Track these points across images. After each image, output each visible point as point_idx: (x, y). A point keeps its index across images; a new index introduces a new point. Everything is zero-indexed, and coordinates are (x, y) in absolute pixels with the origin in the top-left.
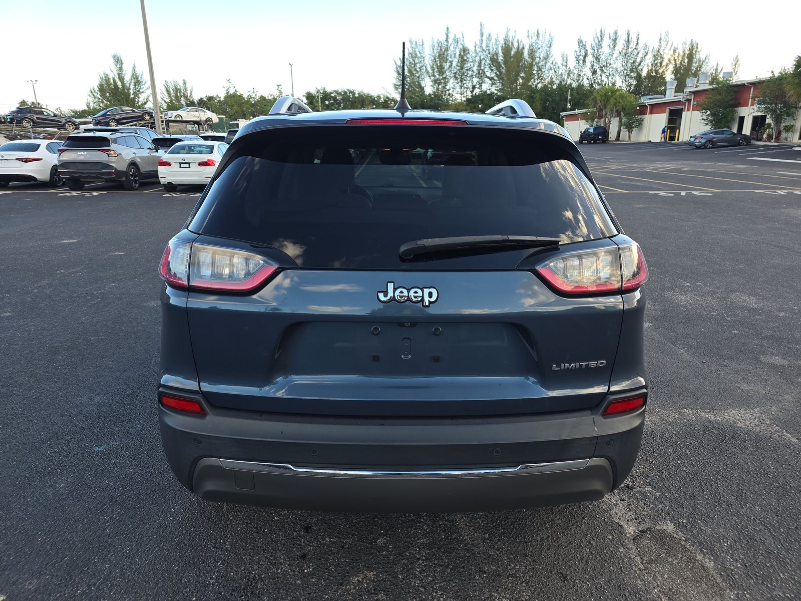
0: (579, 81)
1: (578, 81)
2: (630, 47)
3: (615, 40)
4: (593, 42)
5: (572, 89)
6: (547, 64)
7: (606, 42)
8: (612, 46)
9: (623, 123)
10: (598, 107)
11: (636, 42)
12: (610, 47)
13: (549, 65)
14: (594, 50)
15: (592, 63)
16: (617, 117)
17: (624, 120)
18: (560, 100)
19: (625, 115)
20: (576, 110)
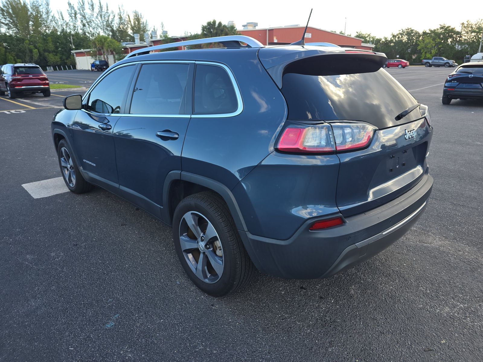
0: (76, 31)
1: (74, 30)
2: (103, 11)
3: (92, 5)
4: (78, 5)
5: (73, 35)
6: (49, 17)
7: (87, 6)
8: (91, 9)
9: (116, 58)
10: (98, 48)
11: (106, 9)
12: (90, 10)
13: (50, 18)
14: (80, 10)
15: (81, 19)
16: (112, 54)
17: (116, 57)
18: (66, 42)
19: (116, 54)
20: (82, 49)
